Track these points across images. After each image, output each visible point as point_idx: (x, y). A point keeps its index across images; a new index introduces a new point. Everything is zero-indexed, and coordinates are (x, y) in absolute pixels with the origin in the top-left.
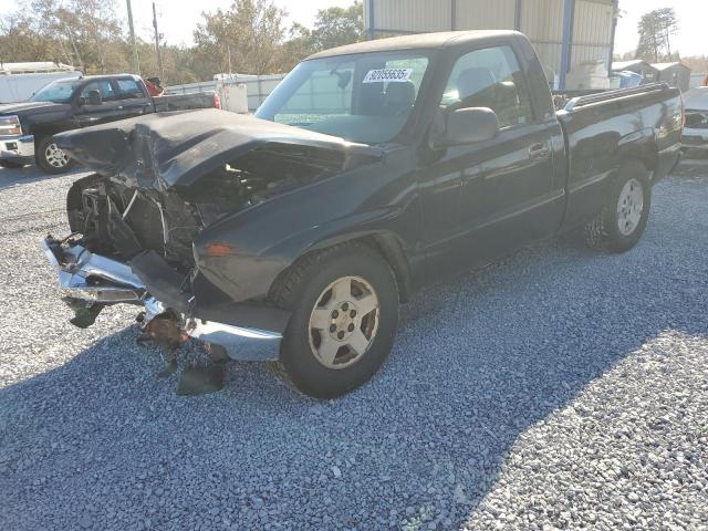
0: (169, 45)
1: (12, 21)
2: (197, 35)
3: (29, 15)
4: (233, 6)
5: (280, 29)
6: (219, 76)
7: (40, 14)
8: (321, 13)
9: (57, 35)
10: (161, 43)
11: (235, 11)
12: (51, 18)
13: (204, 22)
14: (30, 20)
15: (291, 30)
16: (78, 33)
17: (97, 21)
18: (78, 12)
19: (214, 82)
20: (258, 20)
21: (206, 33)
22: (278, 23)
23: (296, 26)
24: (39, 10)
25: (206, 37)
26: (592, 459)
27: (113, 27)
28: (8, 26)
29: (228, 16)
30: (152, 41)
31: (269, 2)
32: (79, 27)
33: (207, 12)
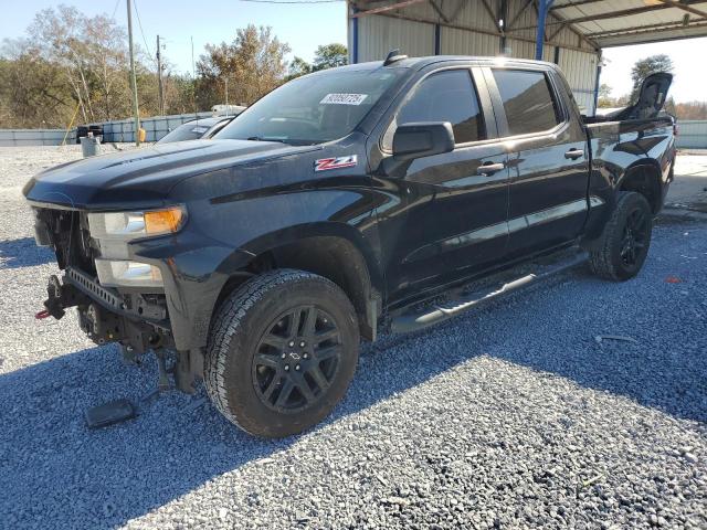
0: (172, 74)
1: (23, 48)
2: (200, 67)
3: (39, 42)
4: (237, 40)
5: (282, 62)
6: (215, 107)
7: (50, 42)
8: (321, 49)
9: (65, 63)
10: (165, 73)
11: (239, 46)
12: (61, 46)
13: (208, 54)
14: (41, 47)
15: (292, 65)
16: (87, 62)
17: (106, 51)
18: (88, 42)
19: (210, 113)
20: (260, 54)
21: (209, 65)
22: (280, 58)
23: (298, 61)
24: (49, 39)
25: (209, 69)
26: (470, 510)
27: (120, 56)
28: (19, 52)
29: (231, 50)
30: (155, 71)
31: (271, 38)
32: (87, 56)
33: (211, 45)
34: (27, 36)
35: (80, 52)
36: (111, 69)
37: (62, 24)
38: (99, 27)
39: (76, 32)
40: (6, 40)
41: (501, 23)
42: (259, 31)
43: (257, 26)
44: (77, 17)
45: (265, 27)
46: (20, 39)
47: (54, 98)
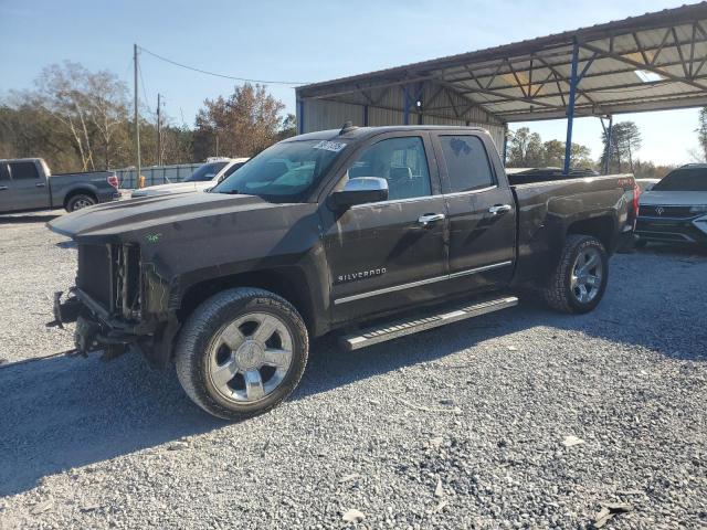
0: (171, 127)
1: (27, 99)
2: (199, 120)
3: (44, 94)
4: (234, 96)
5: (277, 117)
7: (54, 94)
9: (68, 113)
10: (165, 125)
11: (236, 101)
12: (64, 98)
13: (207, 109)
14: (45, 99)
16: (89, 113)
17: (108, 103)
18: (91, 95)
20: (256, 108)
21: (207, 119)
22: (275, 113)
23: (291, 117)
24: (53, 91)
25: (206, 122)
27: (121, 109)
28: (23, 102)
29: (228, 104)
30: (154, 123)
31: (267, 95)
32: (90, 107)
33: (210, 101)
34: (32, 89)
35: (82, 104)
36: (112, 120)
37: (66, 78)
38: (102, 81)
39: (81, 86)
40: (11, 91)
41: (419, 104)
42: (255, 89)
43: (253, 85)
44: (82, 72)
45: (261, 84)
46: (26, 90)
47: (54, 146)
